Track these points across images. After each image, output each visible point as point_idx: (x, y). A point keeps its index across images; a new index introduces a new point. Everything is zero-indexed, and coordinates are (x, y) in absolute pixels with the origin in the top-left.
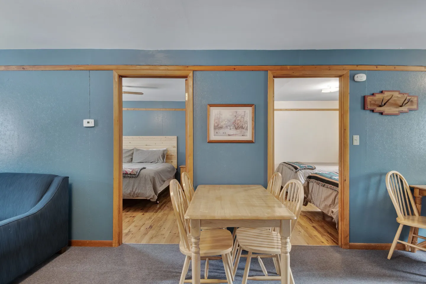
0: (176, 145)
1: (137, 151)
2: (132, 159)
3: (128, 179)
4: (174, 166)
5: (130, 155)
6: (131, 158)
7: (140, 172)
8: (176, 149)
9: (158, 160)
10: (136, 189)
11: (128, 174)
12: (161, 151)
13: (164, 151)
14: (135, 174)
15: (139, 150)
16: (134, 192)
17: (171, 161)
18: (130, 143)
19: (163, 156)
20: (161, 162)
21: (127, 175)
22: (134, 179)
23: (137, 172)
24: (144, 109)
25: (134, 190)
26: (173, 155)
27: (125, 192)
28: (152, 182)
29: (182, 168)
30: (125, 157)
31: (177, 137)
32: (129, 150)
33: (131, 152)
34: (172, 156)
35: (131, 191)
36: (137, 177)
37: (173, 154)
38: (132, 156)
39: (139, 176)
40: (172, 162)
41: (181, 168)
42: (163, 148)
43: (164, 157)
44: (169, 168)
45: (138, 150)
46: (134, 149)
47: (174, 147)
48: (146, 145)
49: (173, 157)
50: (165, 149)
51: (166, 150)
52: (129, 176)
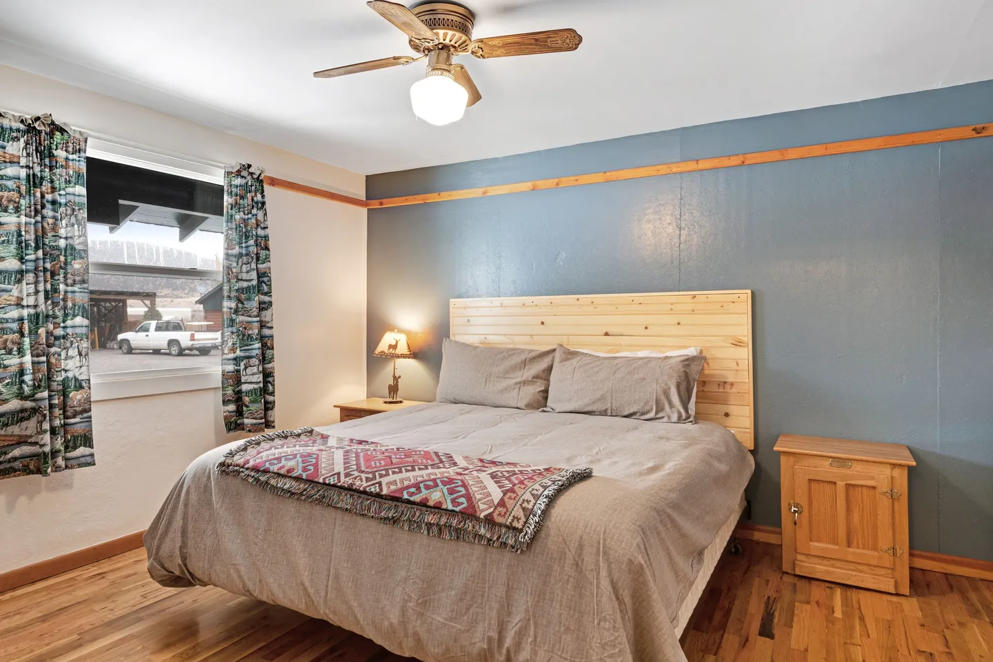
0: (745, 333)
1: (568, 359)
2: (546, 391)
3: (478, 550)
4: (739, 436)
5: (536, 377)
6: (543, 388)
7: (545, 512)
8: (745, 354)
9: (660, 409)
10: (521, 634)
11: (478, 519)
12: (673, 361)
13: (688, 361)
14: (516, 524)
15: (575, 354)
16: (508, 650)
17: (723, 409)
18: (542, 323)
19: (683, 387)
20: (675, 417)
21: (469, 525)
22: (507, 556)
23: (528, 513)
24: (598, 178)
25: (508, 642)
26: (732, 384)
27: (456, 640)
28: (627, 600)
29: (792, 459)
30: (520, 383)
31: (753, 293)
32: (533, 354)
33: (544, 364)
34: (728, 386)
35: (490, 639)
36: (529, 545)
37: (731, 378)
38: (549, 380)
39: (537, 546)
40: (727, 415)
41: (783, 459)
42: (685, 347)
43: (689, 391)
44: (719, 458)
45: (570, 355)
46: (554, 350)
47: (738, 344)
48: (607, 334)
49: (734, 390)
50: (692, 352)
51: (700, 359)
52: (482, 531)
